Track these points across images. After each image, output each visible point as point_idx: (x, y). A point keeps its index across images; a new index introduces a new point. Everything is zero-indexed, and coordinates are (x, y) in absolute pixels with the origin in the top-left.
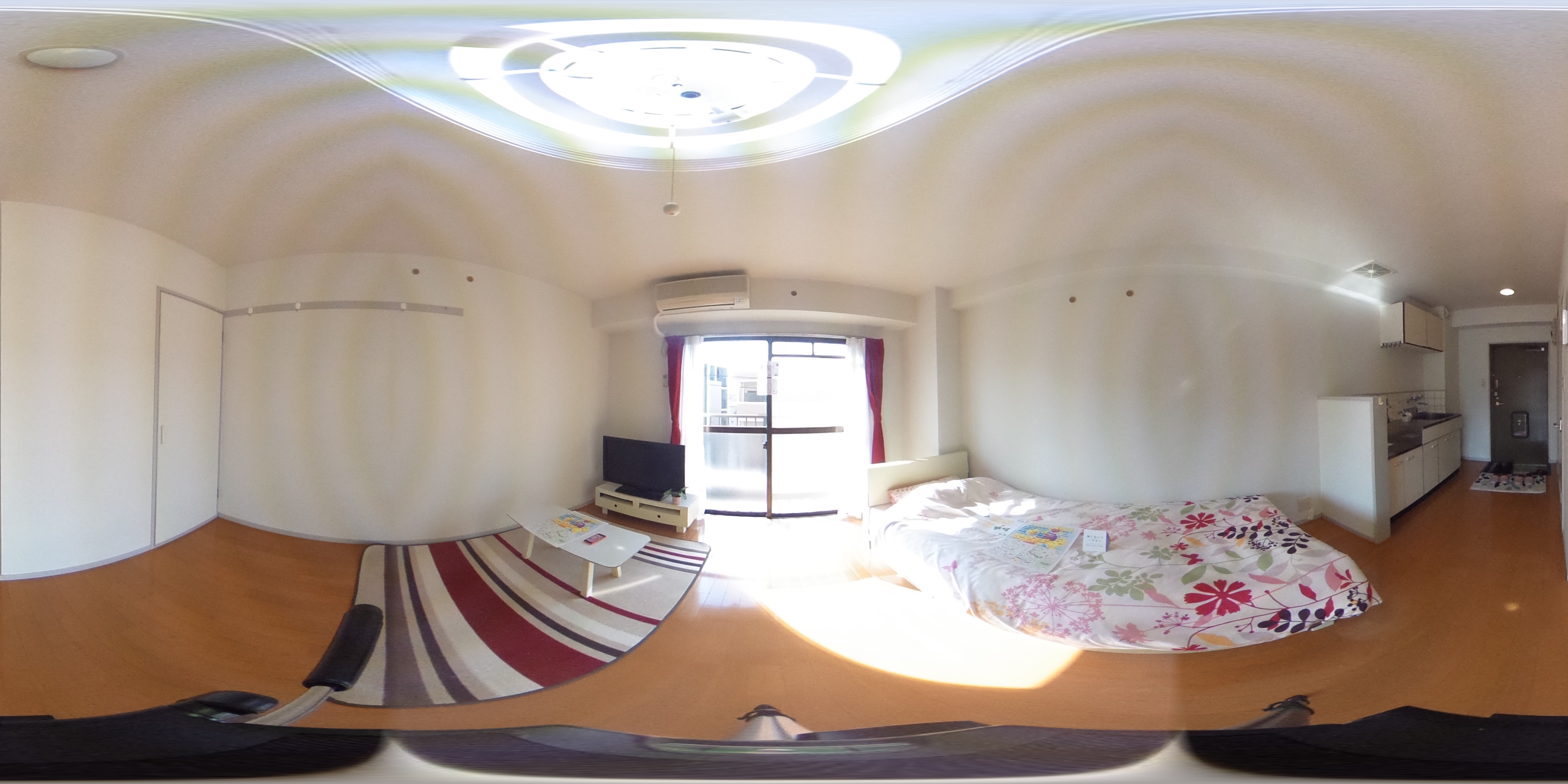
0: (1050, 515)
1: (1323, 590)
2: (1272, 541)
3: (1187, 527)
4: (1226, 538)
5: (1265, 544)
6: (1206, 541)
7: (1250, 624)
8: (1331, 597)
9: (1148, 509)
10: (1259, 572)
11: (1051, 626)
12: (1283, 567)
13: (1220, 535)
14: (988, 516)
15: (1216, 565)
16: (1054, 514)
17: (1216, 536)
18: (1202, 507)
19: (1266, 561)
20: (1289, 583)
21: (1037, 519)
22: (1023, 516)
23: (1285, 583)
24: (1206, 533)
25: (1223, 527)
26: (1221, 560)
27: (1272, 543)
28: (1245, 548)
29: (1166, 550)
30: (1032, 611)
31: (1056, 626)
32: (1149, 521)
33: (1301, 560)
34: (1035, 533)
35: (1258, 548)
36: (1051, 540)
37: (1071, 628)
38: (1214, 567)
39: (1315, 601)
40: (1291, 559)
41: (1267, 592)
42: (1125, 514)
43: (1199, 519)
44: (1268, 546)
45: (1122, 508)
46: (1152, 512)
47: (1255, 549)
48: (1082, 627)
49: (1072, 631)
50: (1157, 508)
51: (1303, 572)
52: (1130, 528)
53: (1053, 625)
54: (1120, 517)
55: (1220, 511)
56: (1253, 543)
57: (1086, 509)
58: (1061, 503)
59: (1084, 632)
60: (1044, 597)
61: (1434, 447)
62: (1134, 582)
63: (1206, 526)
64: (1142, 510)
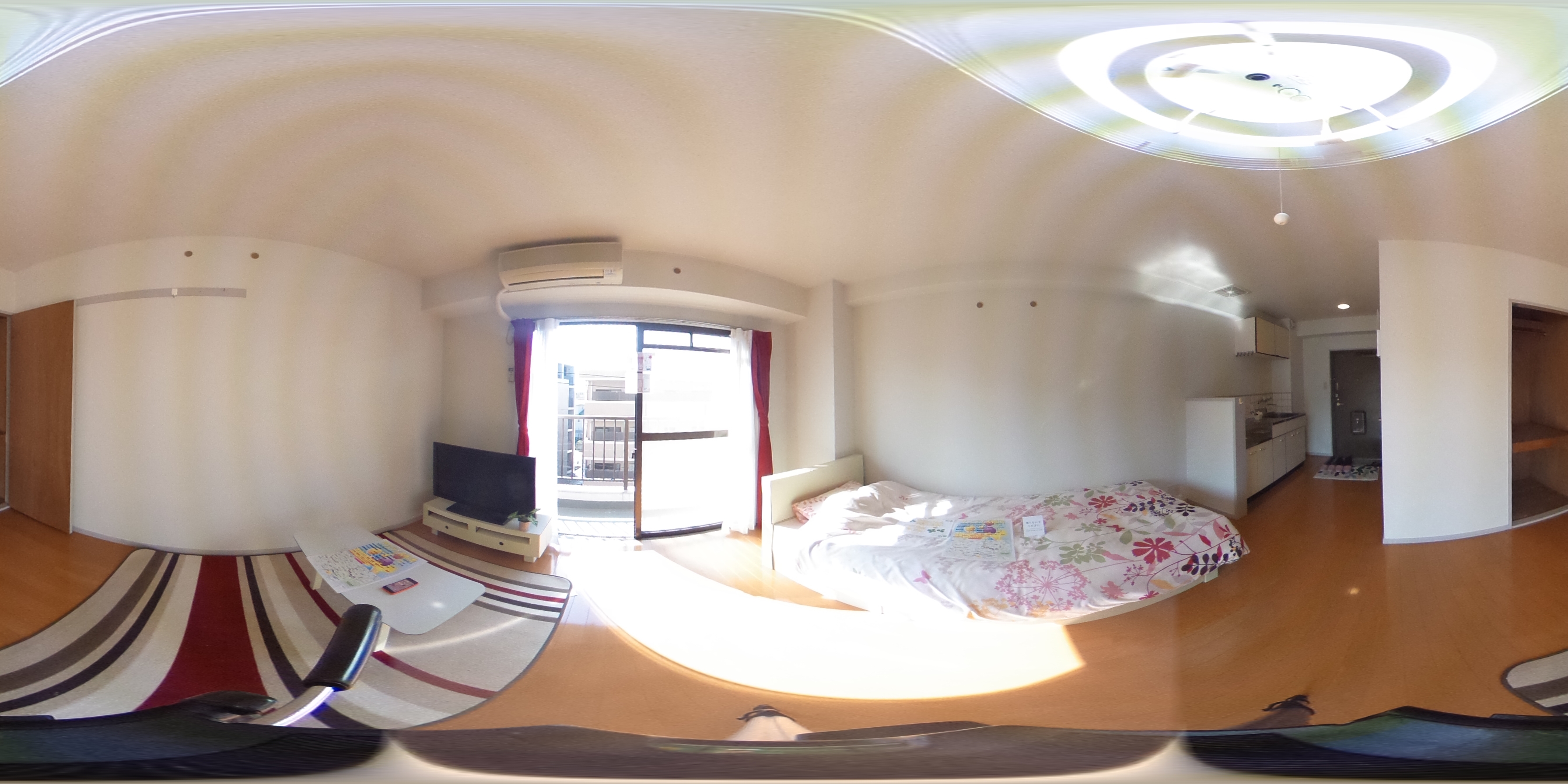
0: (973, 511)
1: (1215, 540)
2: (1168, 509)
3: (1096, 507)
4: (1131, 512)
5: (1164, 512)
6: (1117, 515)
7: (1177, 568)
8: (1219, 544)
9: (1055, 497)
10: (1169, 530)
11: (1054, 602)
12: (1183, 525)
13: (1126, 510)
14: (913, 521)
15: (1136, 530)
16: (976, 510)
17: (1123, 511)
18: (1099, 492)
19: (1170, 523)
20: (1193, 535)
21: (962, 517)
22: (947, 515)
23: (1190, 534)
24: (1115, 510)
25: (1126, 504)
26: (1136, 525)
27: (1169, 511)
28: (1151, 516)
29: (1091, 525)
30: (1031, 595)
31: (1058, 601)
32: (1062, 506)
33: (1194, 519)
34: (973, 530)
35: (1160, 515)
36: (992, 533)
37: (1071, 598)
38: (1136, 531)
39: (1210, 547)
40: (1187, 519)
41: (1181, 541)
42: (1039, 503)
43: (1102, 500)
44: (1167, 513)
45: (1032, 498)
46: (1061, 499)
47: (1158, 516)
48: (1077, 595)
49: (1073, 601)
50: (1063, 495)
51: (1200, 527)
52: (1051, 513)
53: (1056, 601)
54: (1037, 506)
55: (1116, 494)
56: (1154, 512)
57: (1001, 502)
58: (975, 499)
59: (1082, 598)
60: (1033, 580)
61: (1282, 441)
62: (1089, 551)
63: (1112, 505)
64: (1051, 498)
